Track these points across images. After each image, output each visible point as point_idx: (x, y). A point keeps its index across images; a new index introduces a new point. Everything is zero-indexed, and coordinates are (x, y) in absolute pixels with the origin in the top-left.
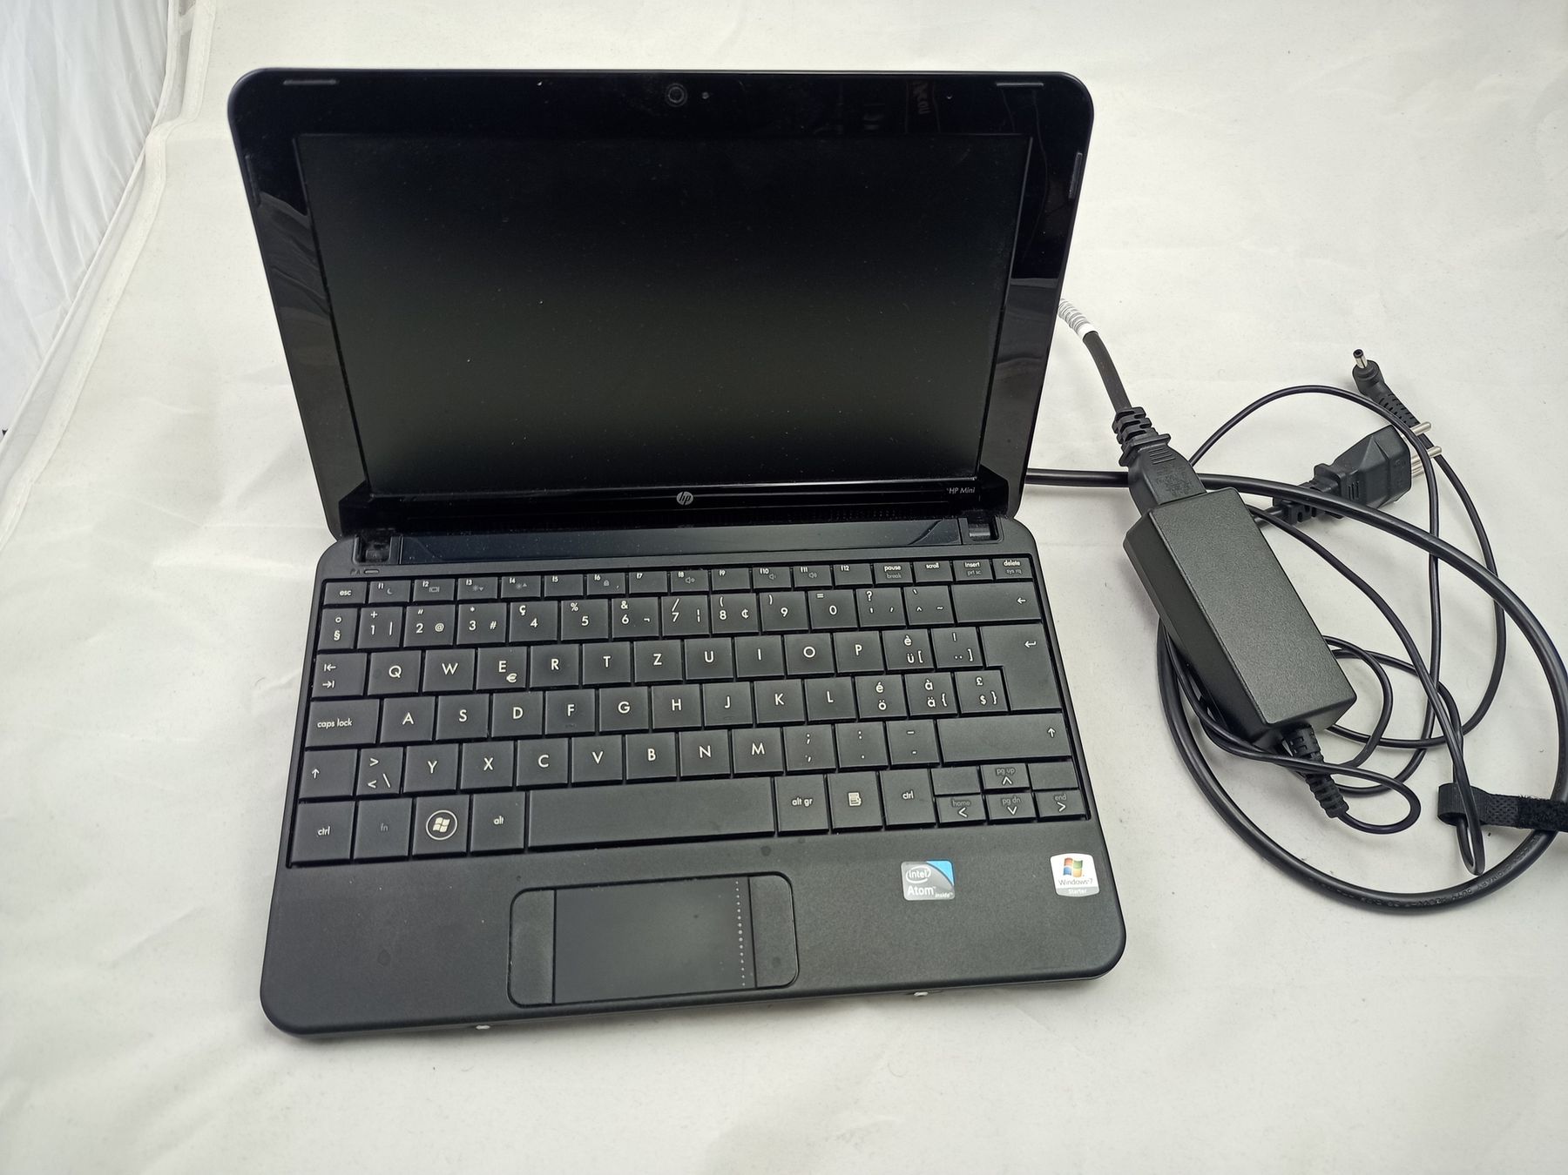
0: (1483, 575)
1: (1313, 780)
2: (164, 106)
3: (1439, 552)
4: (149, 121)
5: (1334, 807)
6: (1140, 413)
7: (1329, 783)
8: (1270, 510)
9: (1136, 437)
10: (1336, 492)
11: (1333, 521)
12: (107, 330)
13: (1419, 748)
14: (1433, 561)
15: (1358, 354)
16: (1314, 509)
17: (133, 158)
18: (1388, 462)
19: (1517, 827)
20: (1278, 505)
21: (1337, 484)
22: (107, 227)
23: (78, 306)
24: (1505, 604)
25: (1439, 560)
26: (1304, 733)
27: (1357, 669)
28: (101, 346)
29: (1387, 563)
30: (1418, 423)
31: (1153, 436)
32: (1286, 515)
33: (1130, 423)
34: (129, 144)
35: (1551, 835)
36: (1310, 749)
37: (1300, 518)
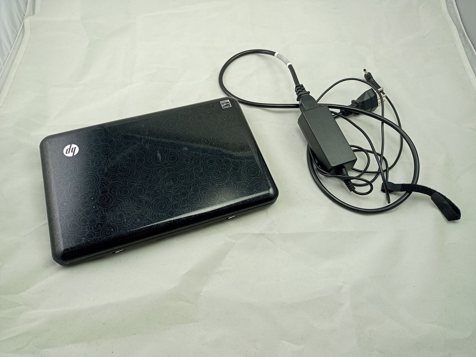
0: (398, 128)
1: (346, 182)
2: (27, 12)
3: (384, 121)
4: (23, 16)
5: (351, 188)
6: (302, 86)
7: (350, 182)
8: (339, 113)
9: (300, 93)
10: (357, 107)
11: (357, 116)
12: (16, 74)
13: (377, 173)
14: (382, 123)
15: (365, 70)
16: (351, 112)
17: (19, 27)
18: (371, 99)
19: (401, 191)
20: (341, 112)
21: (357, 105)
22: (12, 46)
23: (5, 67)
24: (403, 136)
25: (384, 123)
26: (344, 170)
27: (362, 154)
28: (14, 78)
29: (372, 126)
30: (380, 87)
31: (305, 92)
32: (343, 114)
33: (300, 89)
34: (18, 23)
35: (410, 193)
36: (345, 173)
37: (347, 115)
